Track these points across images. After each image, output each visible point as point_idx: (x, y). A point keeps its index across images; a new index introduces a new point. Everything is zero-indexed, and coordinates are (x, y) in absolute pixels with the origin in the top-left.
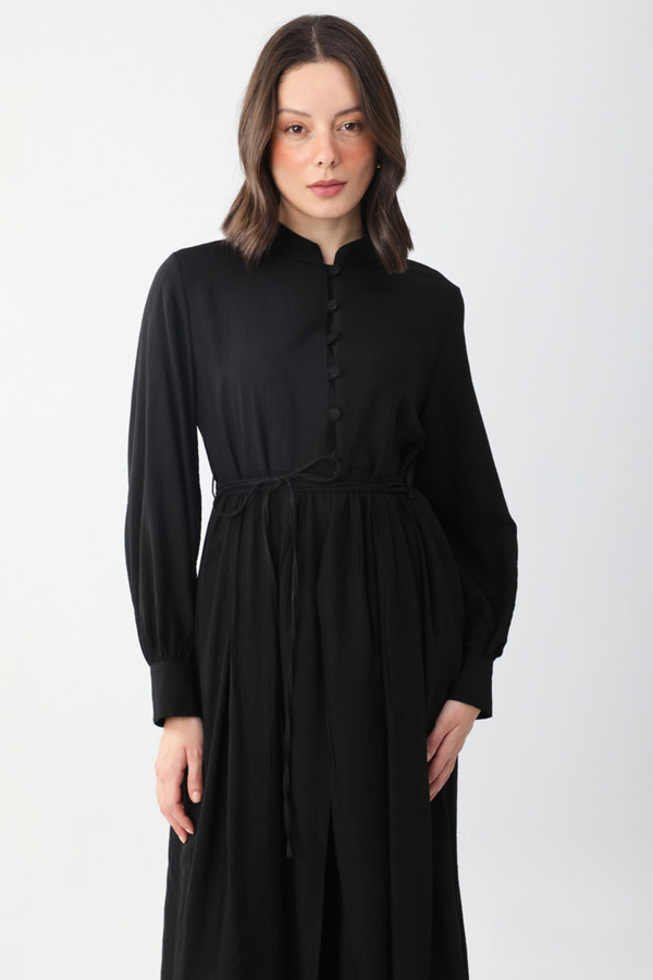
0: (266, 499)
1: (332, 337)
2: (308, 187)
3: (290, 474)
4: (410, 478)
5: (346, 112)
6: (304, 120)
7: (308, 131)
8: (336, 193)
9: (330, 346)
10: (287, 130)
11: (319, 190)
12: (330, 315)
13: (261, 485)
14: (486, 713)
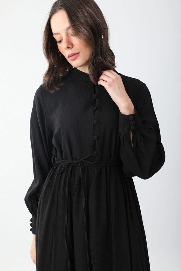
0: (70, 169)
1: (95, 109)
3: (80, 160)
11: (70, 58)
13: (70, 163)
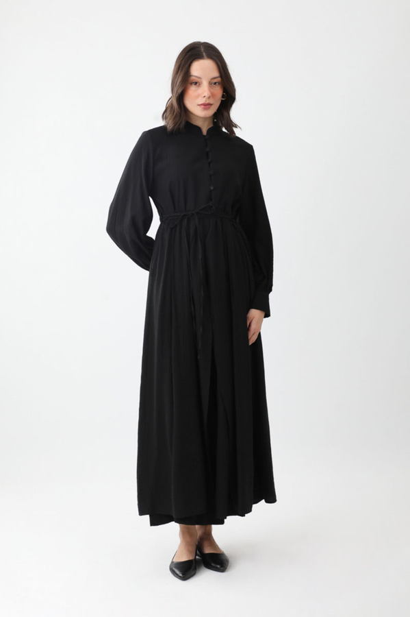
0: (186, 220)
1: (209, 160)
2: (198, 105)
4: (238, 221)
5: (215, 78)
6: (199, 80)
7: (200, 84)
8: (209, 108)
9: (209, 163)
10: (191, 84)
11: (203, 106)
12: (207, 153)
14: (267, 315)
